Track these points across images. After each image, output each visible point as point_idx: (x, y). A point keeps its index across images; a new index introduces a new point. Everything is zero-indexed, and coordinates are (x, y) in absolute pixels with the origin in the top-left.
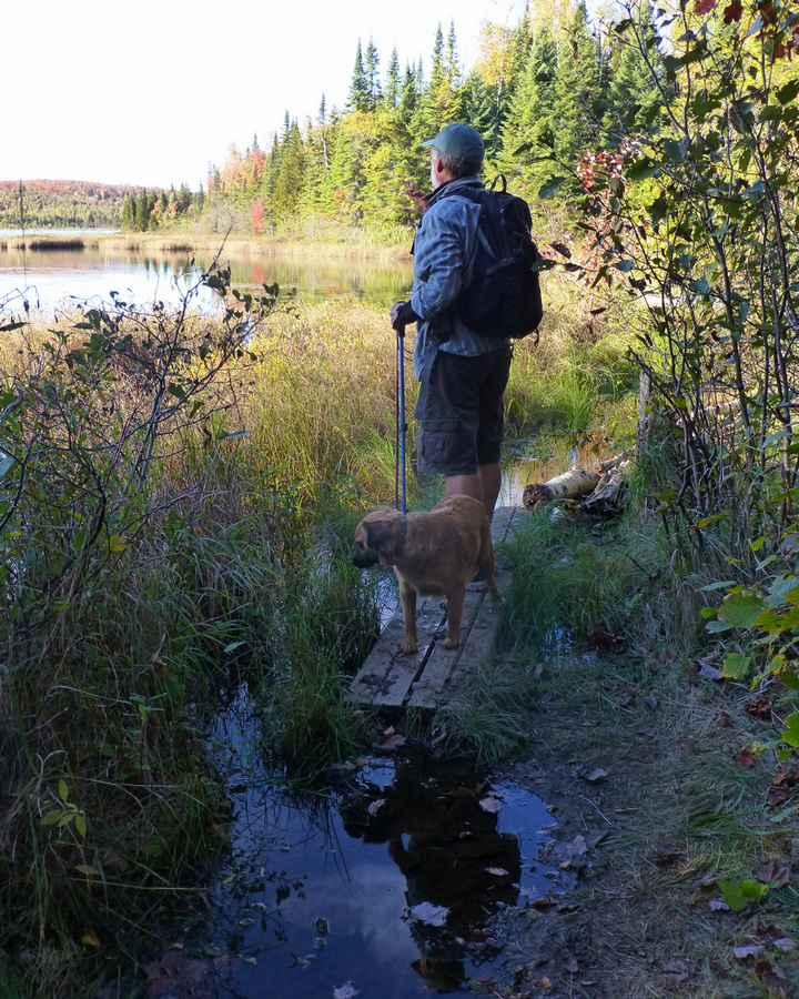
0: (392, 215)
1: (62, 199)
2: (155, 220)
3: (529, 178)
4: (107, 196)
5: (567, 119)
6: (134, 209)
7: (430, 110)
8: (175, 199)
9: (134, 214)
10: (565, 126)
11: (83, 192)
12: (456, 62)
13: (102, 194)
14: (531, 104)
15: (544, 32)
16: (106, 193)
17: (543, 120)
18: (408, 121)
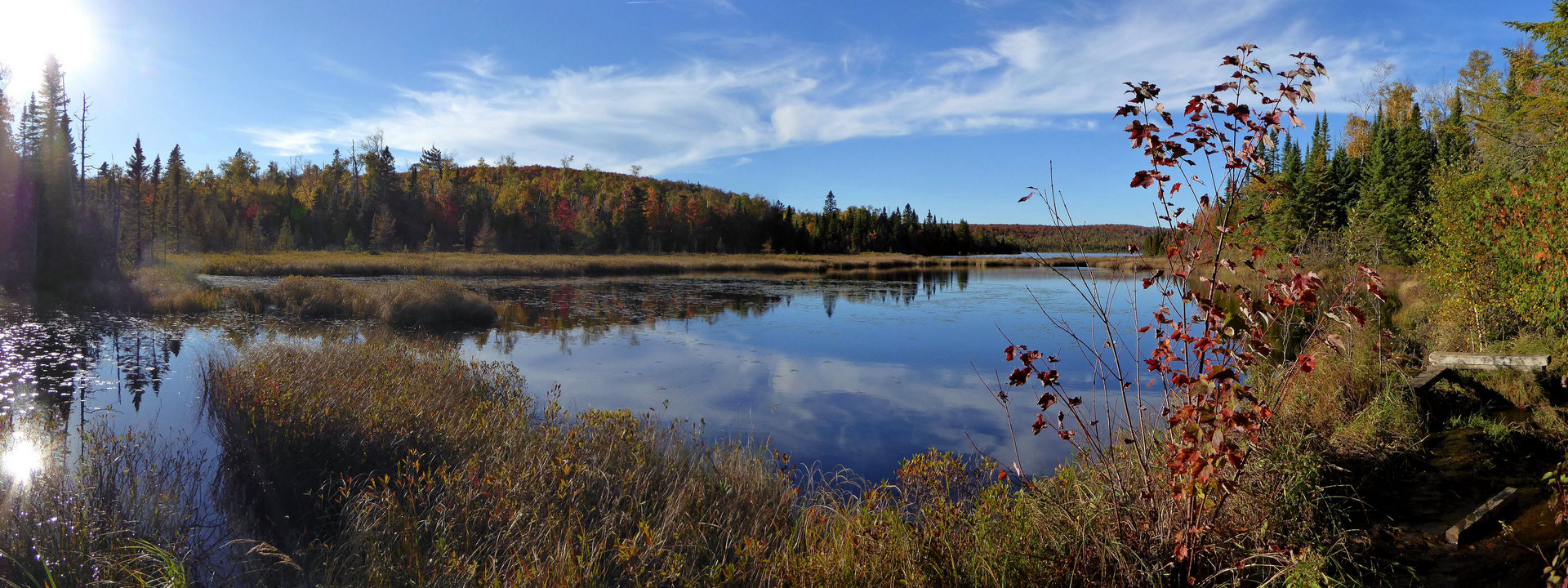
0: (1283, 246)
2: (1163, 248)
3: (1379, 220)
5: (1405, 178)
6: (1151, 242)
7: (1311, 174)
9: (1151, 244)
10: (1404, 184)
11: (1132, 231)
12: (1328, 141)
14: (1379, 168)
15: (1389, 121)
17: (1388, 179)
18: (1295, 181)
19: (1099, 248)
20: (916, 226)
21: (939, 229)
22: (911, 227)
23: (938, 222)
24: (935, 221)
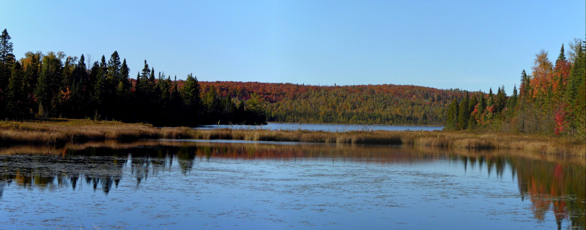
1: (402, 101)
2: (474, 120)
4: (439, 99)
6: (458, 110)
8: (493, 102)
9: (458, 114)
11: (420, 96)
13: (436, 97)
16: (438, 96)
19: (375, 118)
20: (127, 83)
21: (158, 88)
22: (121, 83)
23: (157, 77)
24: (153, 76)
